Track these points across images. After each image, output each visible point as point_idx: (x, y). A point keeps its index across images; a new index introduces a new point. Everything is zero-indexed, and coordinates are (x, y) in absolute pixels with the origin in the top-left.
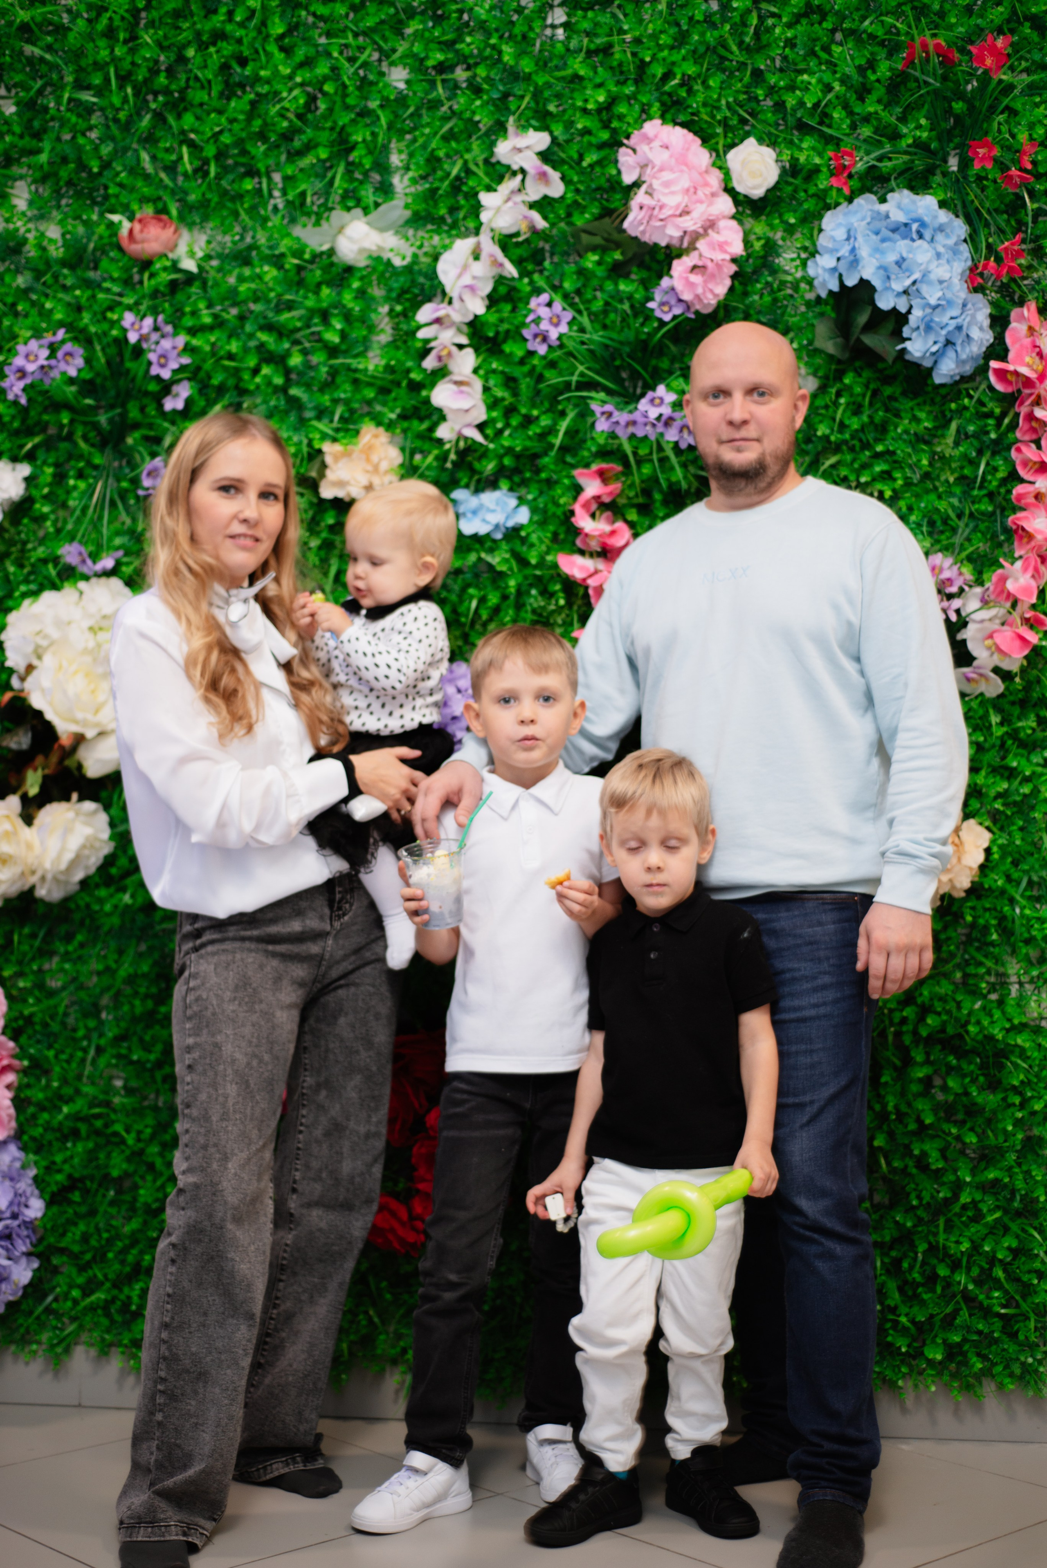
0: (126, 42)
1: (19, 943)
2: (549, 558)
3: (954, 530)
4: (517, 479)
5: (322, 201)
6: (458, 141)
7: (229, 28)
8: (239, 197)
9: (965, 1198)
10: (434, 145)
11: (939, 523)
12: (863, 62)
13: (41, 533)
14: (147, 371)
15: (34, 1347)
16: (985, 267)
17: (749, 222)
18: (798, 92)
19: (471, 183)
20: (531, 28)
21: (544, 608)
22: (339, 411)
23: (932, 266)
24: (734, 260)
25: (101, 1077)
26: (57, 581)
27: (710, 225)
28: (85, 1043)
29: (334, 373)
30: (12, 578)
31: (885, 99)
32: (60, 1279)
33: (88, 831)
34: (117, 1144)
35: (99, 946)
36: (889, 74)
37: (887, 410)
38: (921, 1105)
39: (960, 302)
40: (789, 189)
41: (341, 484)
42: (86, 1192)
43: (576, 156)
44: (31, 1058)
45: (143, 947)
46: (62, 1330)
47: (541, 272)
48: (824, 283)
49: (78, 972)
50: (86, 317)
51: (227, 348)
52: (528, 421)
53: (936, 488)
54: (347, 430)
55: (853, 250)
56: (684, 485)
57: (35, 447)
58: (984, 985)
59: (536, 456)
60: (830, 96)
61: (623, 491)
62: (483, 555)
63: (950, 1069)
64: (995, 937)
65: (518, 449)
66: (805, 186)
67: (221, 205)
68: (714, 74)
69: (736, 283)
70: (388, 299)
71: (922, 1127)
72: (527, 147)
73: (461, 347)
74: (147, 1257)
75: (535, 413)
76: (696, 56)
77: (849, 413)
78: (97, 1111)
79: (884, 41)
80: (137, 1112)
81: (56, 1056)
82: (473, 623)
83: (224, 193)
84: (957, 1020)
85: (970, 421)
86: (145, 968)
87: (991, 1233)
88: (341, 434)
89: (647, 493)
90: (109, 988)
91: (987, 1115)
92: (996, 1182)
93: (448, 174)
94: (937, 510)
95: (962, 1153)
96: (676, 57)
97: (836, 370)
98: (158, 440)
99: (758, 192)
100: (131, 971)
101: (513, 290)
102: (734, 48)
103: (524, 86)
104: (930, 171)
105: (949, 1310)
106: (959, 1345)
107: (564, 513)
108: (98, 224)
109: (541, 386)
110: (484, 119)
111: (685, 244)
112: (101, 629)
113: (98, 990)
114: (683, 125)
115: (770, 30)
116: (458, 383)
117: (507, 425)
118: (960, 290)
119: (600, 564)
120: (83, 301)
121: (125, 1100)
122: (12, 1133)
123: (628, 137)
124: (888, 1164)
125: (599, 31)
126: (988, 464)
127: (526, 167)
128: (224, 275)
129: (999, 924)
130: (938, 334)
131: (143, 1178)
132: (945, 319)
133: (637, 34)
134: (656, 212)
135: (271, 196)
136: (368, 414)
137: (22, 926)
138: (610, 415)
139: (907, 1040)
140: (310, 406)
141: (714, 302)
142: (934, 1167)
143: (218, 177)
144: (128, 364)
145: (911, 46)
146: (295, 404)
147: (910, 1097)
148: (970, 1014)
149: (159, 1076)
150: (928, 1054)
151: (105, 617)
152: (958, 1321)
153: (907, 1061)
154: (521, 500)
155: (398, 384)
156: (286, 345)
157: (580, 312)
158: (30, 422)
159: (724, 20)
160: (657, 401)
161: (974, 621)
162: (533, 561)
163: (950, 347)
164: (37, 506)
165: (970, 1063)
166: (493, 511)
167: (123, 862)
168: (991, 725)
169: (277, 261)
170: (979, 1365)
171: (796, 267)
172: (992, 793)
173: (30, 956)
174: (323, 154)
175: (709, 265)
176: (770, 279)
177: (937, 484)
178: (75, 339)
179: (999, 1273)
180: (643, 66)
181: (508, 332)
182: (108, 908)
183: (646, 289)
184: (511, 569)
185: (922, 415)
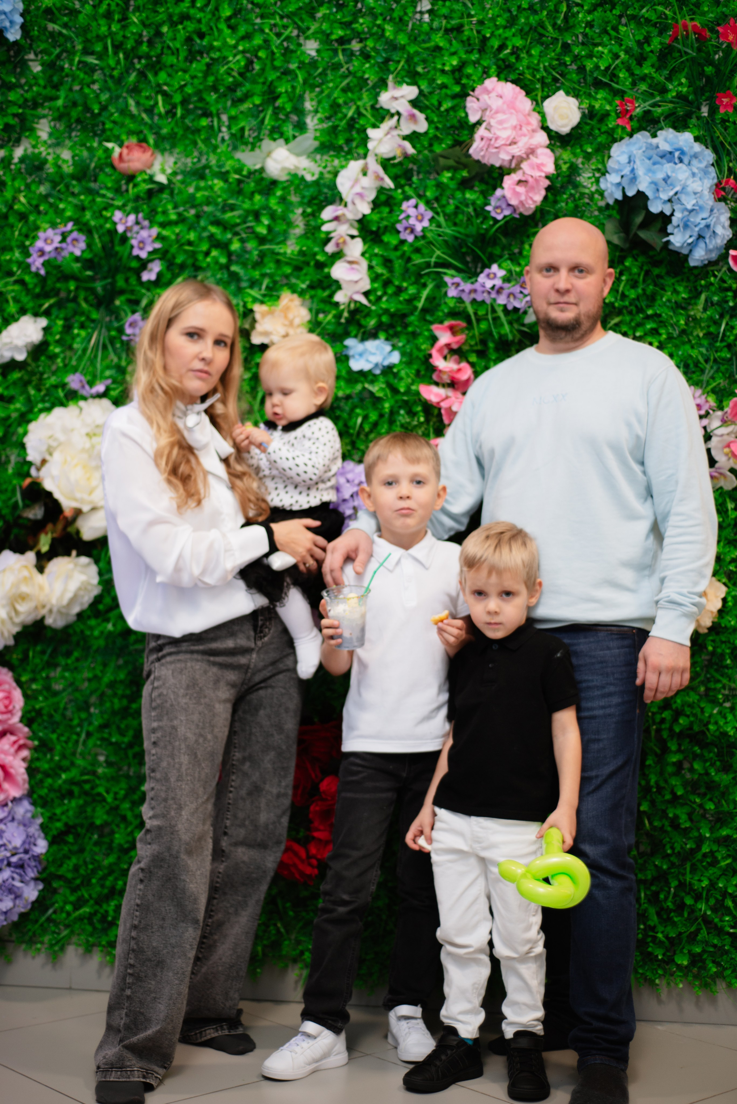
0: (119, 21)
1: (33, 657)
2: (414, 388)
3: (703, 371)
4: (391, 332)
5: (256, 134)
6: (352, 92)
7: (192, 11)
8: (197, 131)
9: (705, 849)
10: (336, 94)
11: (692, 366)
12: (641, 38)
13: (54, 368)
14: (130, 253)
15: (39, 946)
16: (727, 183)
17: (559, 151)
18: (595, 59)
19: (362, 122)
20: (406, 14)
21: (409, 423)
22: (266, 282)
23: (689, 182)
24: (547, 177)
25: (89, 754)
26: (64, 400)
27: (531, 152)
28: (78, 729)
29: (262, 255)
30: (33, 398)
31: (657, 64)
32: (58, 897)
33: (83, 578)
34: (100, 802)
35: (90, 660)
36: (659, 47)
37: (656, 285)
38: (674, 781)
39: (709, 207)
40: (587, 128)
41: (266, 334)
42: (77, 836)
43: (436, 103)
44: (40, 739)
45: (121, 662)
46: (59, 934)
47: (410, 185)
48: (611, 194)
49: (74, 678)
50: (88, 215)
51: (187, 237)
52: (400, 290)
53: (690, 341)
54: (271, 296)
55: (633, 170)
56: (510, 337)
57: (51, 307)
58: (720, 696)
59: (404, 316)
60: (617, 62)
61: (466, 341)
62: (367, 385)
63: (695, 757)
64: (729, 662)
65: (392, 310)
66: (598, 126)
67: (184, 137)
68: (535, 46)
69: (549, 195)
70: (301, 204)
71: (675, 797)
72: (402, 97)
73: (353, 237)
74: (120, 883)
75: (405, 284)
76: (522, 33)
77: (628, 287)
78: (86, 777)
79: (656, 23)
80: (114, 779)
81: (58, 739)
82: (358, 434)
83: (187, 129)
84: (701, 721)
85: (714, 293)
86: (122, 676)
87: (723, 874)
88: (266, 299)
89: (483, 342)
90: (96, 690)
91: (722, 789)
92: (728, 837)
93: (345, 116)
94: (691, 356)
95: (704, 816)
96: (508, 33)
97: (620, 256)
98: (137, 302)
99: (565, 130)
100: (112, 678)
101: (390, 198)
102: (550, 28)
103: (400, 54)
104: (688, 115)
105: (693, 929)
106: (700, 955)
107: (425, 356)
108: (97, 149)
109: (409, 265)
110: (371, 76)
111: (513, 165)
112: (95, 435)
113: (88, 692)
114: (513, 82)
115: (575, 15)
116: (351, 262)
117: (385, 293)
118: (708, 199)
119: (450, 392)
120: (86, 204)
121: (106, 770)
122: (26, 792)
123: (473, 90)
124: (650, 823)
125: (454, 15)
126: (727, 324)
127: (401, 110)
128: (186, 186)
129: (732, 653)
130: (692, 230)
131: (118, 826)
132: (698, 220)
133: (481, 17)
134: (492, 142)
135: (220, 130)
136: (287, 284)
137: (35, 644)
138: (458, 285)
139: (665, 734)
140: (245, 278)
141: (533, 206)
142: (683, 826)
143: (183, 117)
144: (118, 248)
145: (676, 26)
146: (234, 277)
147: (667, 775)
148: (710, 716)
149: (130, 753)
150: (680, 745)
151: (98, 426)
152: (699, 937)
153: (665, 750)
154: (394, 347)
155: (308, 264)
156: (229, 236)
157: (437, 213)
158: (47, 288)
159: (543, 8)
160: (492, 276)
161: (716, 435)
162: (402, 390)
163: (701, 240)
164: (51, 348)
165: (710, 752)
166: (374, 354)
167: (107, 600)
168: (727, 510)
169: (224, 176)
170: (714, 969)
171: (592, 183)
172: (728, 559)
173: (40, 667)
174: (257, 101)
175: (530, 180)
176: (573, 192)
177: (691, 338)
178: (80, 230)
179: (729, 903)
180: (484, 40)
181: (386, 227)
182: (96, 633)
183: (485, 198)
184: (386, 395)
185: (681, 289)
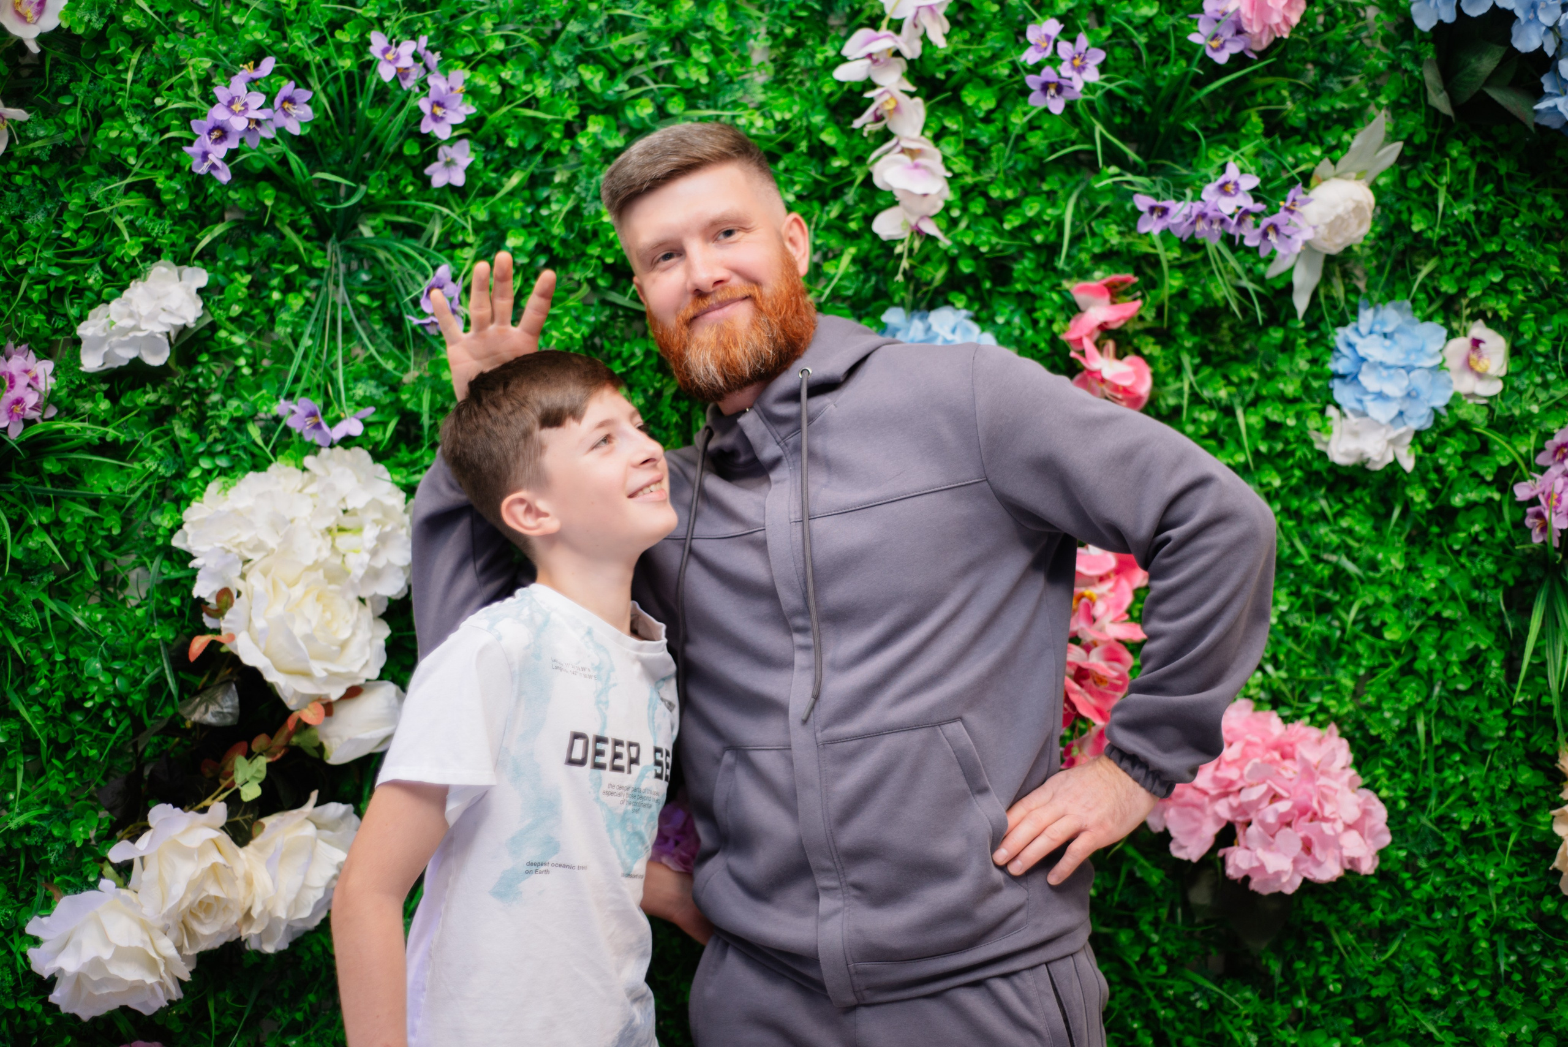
1: (217, 1012)
14: (410, 127)
30: (183, 447)
48: (1427, 13)
51: (527, 88)
57: (215, 243)
61: (1137, 313)
73: (909, 96)
97: (1436, 135)
107: (1055, 345)
112: (344, 530)
116: (911, 153)
137: (219, 987)
138: (1164, 211)
156: (622, 86)
160: (1231, 187)
164: (223, 334)
178: (288, 73)
185: (1548, 201)
